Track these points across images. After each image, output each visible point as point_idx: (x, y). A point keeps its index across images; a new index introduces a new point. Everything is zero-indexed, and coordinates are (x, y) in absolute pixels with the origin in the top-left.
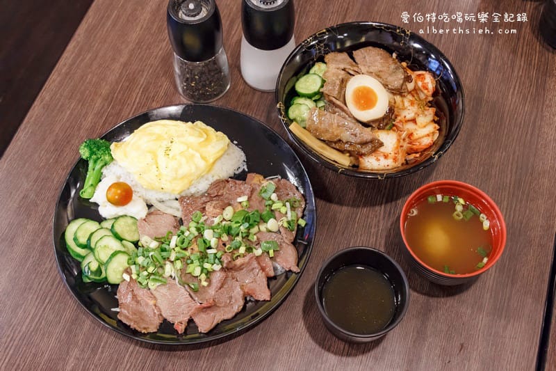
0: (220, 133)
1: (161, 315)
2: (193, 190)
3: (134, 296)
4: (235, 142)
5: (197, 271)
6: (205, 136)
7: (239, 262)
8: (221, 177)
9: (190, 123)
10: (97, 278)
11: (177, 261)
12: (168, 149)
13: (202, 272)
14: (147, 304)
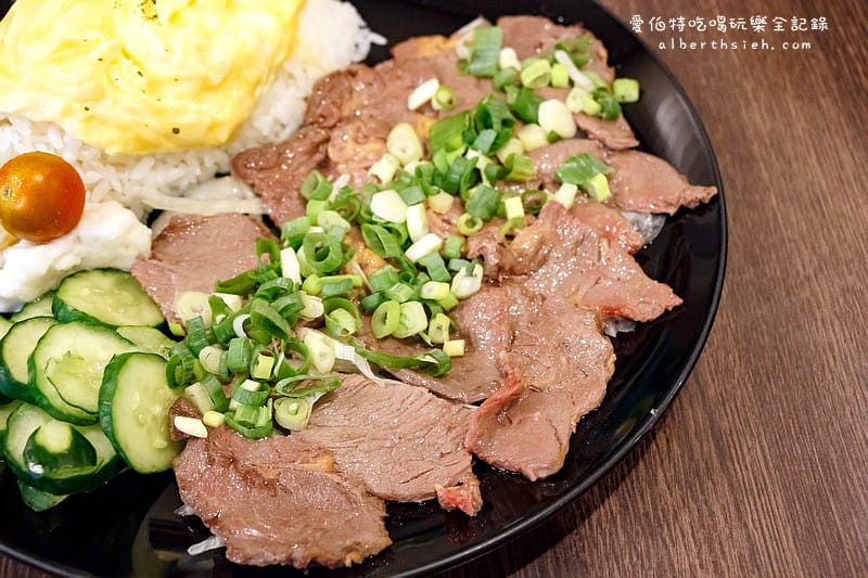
1: (370, 494)
3: (249, 476)
5: (415, 319)
7: (525, 242)
10: (88, 470)
11: (334, 313)
13: (429, 315)
14: (307, 482)
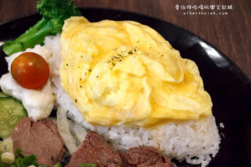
0: (206, 94)
2: (113, 135)
4: (222, 125)
6: (181, 79)
8: (161, 148)
9: (177, 53)
12: (120, 58)
